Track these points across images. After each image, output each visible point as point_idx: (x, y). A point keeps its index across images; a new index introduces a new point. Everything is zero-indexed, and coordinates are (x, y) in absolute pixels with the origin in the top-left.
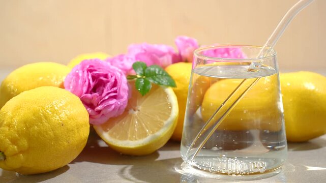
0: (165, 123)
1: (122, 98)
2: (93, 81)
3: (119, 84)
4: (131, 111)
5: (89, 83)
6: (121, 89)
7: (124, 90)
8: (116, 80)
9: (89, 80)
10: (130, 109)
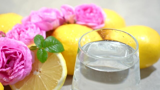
0: (59, 81)
1: (28, 67)
2: (6, 58)
3: (25, 59)
4: (35, 73)
5: (3, 61)
6: (27, 61)
7: (29, 61)
8: (23, 56)
9: (3, 59)
10: (34, 71)
